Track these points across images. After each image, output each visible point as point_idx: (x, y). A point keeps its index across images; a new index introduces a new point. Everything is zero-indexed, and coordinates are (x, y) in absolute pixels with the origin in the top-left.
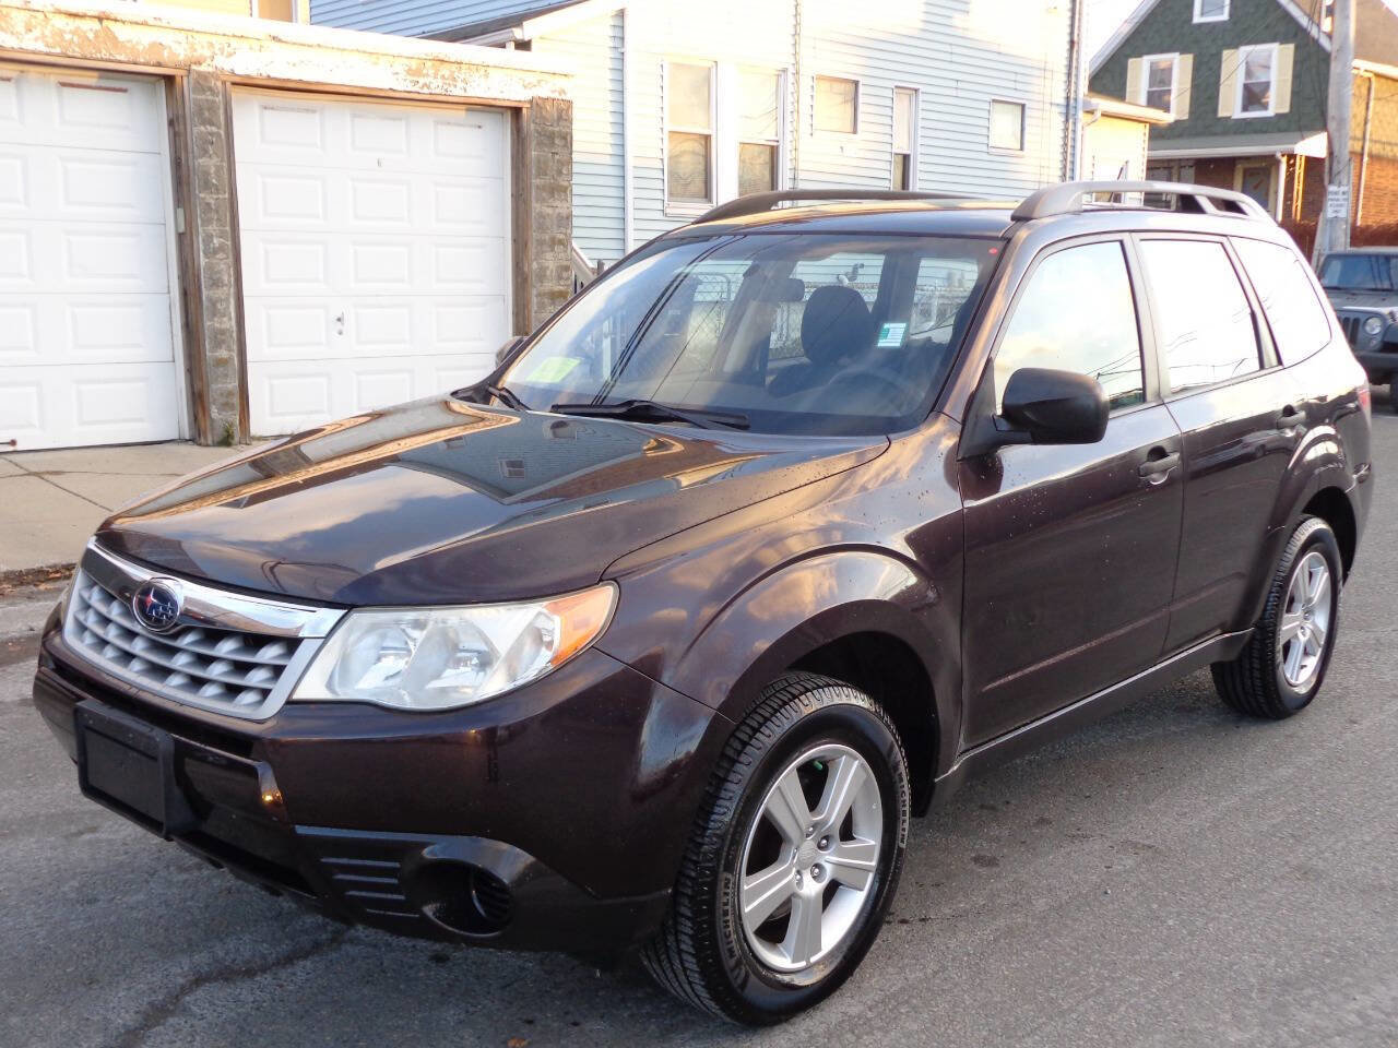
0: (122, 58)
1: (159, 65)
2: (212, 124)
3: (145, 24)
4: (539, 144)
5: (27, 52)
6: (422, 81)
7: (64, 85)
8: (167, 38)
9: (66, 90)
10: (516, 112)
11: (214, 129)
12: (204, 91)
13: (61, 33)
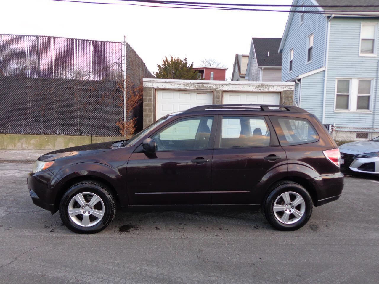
0: (205, 89)
1: (210, 90)
2: (219, 98)
3: (208, 84)
4: (285, 99)
5: (191, 89)
6: (259, 89)
7: (198, 94)
8: (212, 86)
9: (198, 95)
10: (280, 93)
11: (219, 99)
12: (217, 93)
13: (196, 86)
